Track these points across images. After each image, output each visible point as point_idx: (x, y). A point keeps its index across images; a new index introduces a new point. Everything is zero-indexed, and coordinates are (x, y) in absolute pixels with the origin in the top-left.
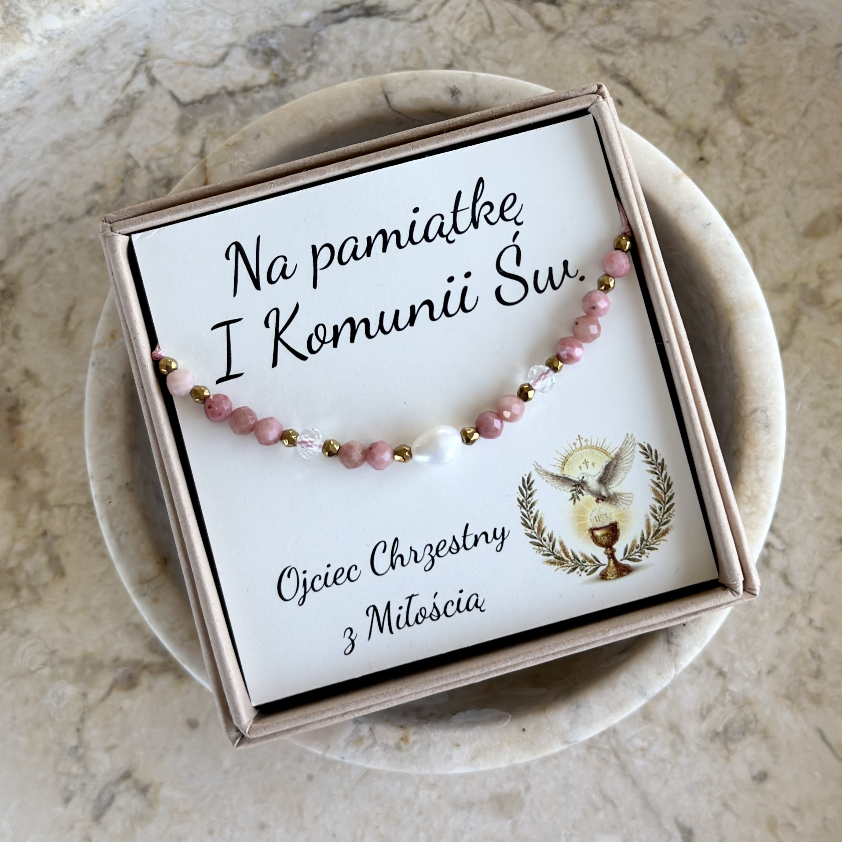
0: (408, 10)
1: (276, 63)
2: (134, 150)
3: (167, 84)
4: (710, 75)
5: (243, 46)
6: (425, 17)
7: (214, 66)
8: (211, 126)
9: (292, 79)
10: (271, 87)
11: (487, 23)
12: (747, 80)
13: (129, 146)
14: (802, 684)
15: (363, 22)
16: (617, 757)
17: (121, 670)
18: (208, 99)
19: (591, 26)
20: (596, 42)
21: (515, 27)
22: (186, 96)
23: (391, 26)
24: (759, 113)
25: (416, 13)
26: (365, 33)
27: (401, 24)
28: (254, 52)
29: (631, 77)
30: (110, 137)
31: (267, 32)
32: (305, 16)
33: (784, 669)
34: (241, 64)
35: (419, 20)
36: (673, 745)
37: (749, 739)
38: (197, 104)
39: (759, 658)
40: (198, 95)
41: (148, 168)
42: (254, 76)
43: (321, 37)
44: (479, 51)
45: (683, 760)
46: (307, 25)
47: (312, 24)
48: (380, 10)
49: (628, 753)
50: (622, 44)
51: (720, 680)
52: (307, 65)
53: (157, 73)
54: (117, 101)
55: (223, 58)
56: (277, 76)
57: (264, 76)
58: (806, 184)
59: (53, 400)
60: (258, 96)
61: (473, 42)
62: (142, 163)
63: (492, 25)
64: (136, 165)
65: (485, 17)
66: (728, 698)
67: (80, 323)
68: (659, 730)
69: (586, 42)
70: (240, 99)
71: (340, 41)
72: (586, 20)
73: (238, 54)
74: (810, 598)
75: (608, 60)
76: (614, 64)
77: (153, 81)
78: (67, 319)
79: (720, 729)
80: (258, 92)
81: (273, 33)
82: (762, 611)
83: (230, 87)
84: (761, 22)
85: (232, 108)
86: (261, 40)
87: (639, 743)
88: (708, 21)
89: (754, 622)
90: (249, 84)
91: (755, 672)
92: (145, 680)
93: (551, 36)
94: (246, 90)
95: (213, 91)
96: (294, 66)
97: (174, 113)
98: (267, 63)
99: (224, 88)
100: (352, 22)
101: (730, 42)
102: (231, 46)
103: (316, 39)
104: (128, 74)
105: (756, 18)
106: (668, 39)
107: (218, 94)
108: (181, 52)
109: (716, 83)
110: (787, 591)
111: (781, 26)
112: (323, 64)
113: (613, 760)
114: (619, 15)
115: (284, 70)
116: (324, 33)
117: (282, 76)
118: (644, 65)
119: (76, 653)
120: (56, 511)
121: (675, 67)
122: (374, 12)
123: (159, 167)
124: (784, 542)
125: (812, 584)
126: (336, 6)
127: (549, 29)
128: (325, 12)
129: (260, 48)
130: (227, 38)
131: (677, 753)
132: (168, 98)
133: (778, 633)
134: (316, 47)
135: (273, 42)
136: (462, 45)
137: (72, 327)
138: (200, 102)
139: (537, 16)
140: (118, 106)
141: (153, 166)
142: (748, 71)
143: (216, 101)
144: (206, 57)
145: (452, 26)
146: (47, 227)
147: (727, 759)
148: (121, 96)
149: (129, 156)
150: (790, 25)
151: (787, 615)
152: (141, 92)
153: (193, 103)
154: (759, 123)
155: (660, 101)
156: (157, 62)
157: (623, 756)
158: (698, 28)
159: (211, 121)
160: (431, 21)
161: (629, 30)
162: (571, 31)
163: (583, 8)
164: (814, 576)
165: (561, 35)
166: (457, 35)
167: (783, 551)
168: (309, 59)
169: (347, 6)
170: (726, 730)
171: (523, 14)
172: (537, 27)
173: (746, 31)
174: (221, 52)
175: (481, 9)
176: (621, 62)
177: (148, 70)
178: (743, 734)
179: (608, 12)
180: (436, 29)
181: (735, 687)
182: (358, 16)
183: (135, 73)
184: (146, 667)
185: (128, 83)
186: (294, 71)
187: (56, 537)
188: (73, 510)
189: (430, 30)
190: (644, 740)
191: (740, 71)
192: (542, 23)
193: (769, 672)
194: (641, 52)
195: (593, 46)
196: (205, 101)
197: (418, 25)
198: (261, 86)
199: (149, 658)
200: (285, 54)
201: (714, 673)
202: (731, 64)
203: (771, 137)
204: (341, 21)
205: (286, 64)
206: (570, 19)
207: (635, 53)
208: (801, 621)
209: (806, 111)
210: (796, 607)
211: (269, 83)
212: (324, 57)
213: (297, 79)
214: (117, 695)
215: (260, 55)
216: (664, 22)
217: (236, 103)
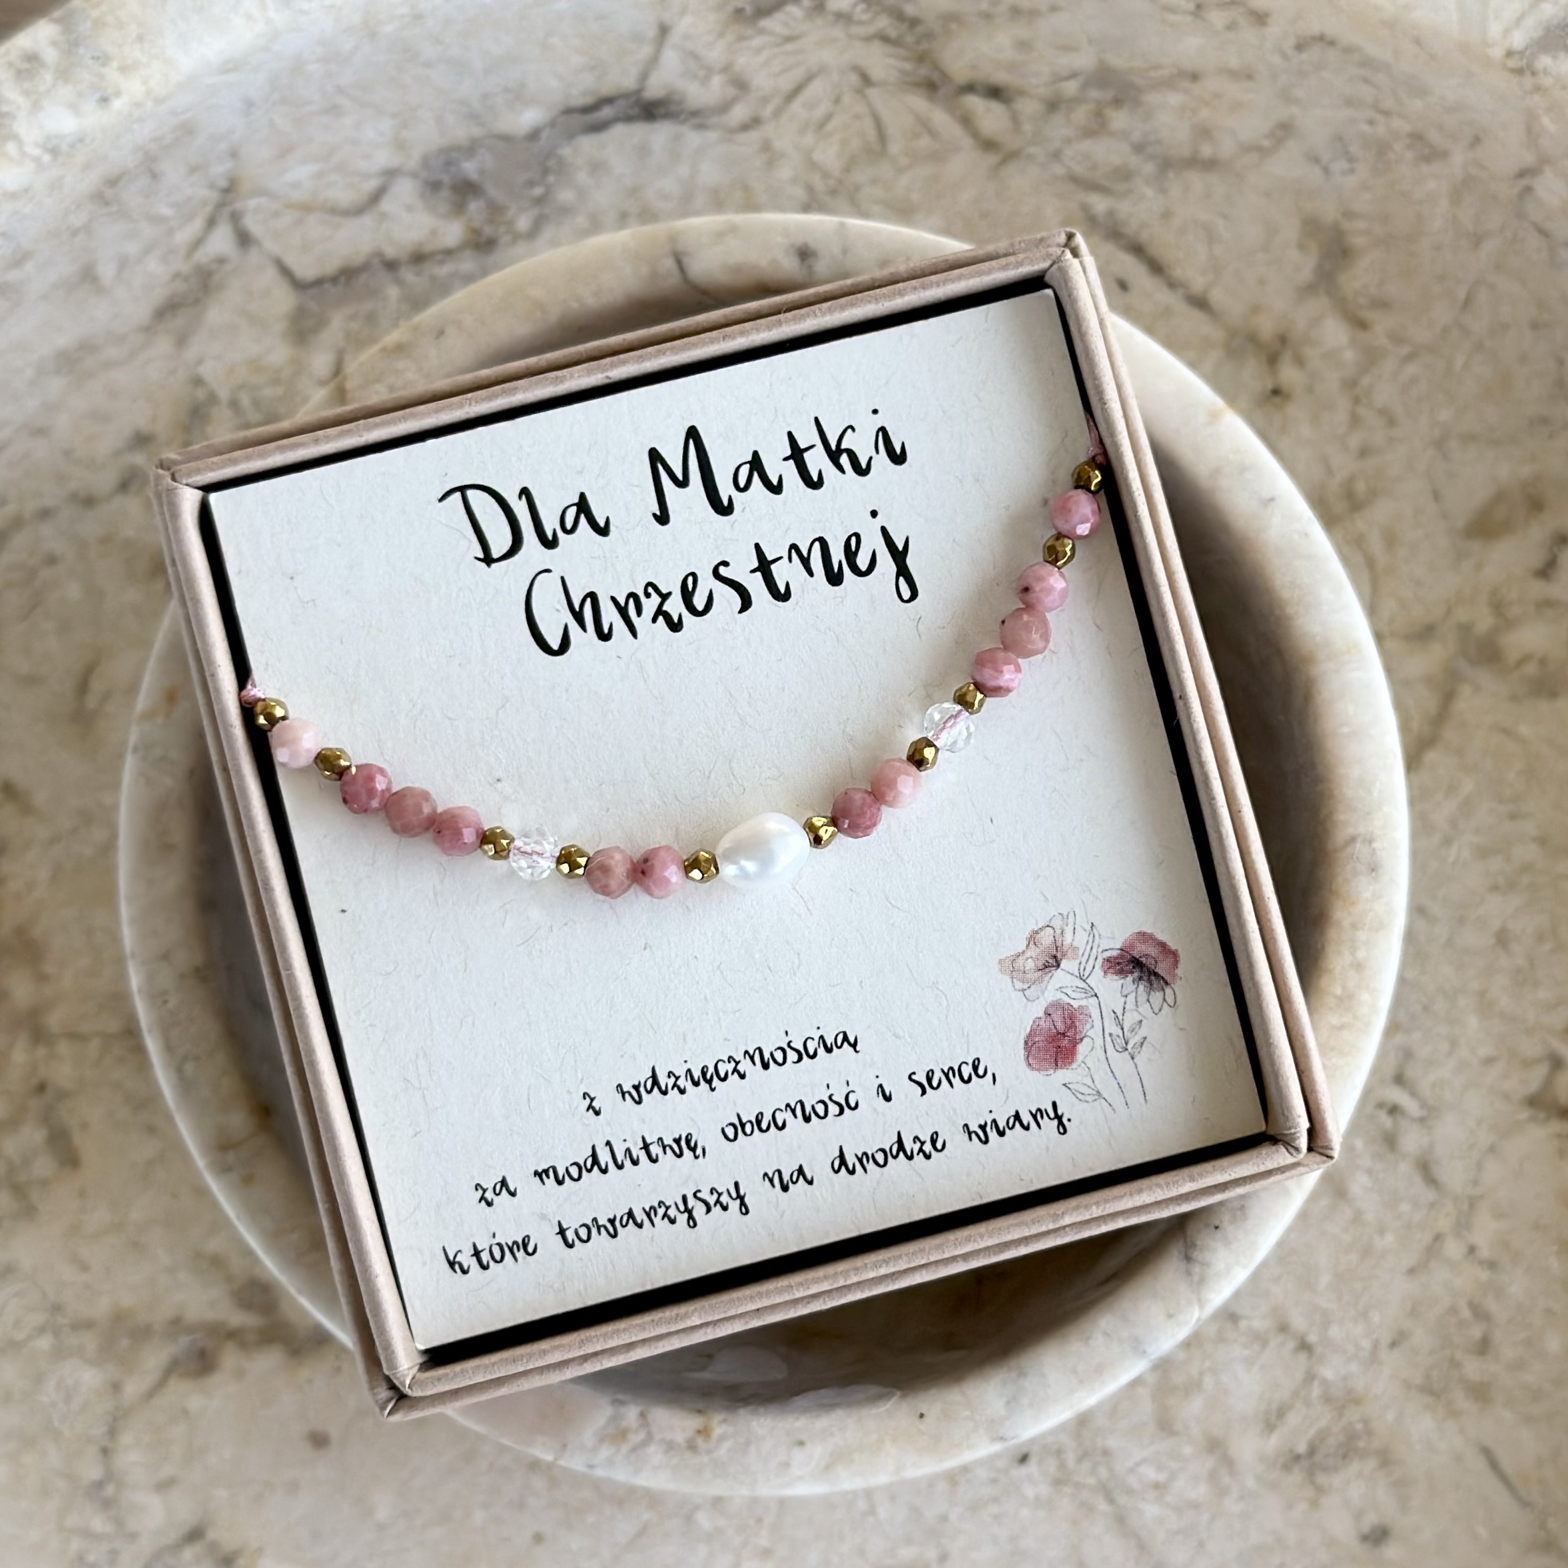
0: (724, 107)
1: (475, 207)
2: (208, 370)
3: (270, 245)
4: (1290, 231)
5: (414, 175)
6: (754, 122)
7: (358, 211)
8: (354, 326)
9: (505, 239)
10: (468, 253)
11: (871, 134)
12: (1358, 241)
13: (200, 362)
14: (1455, 1364)
15: (638, 131)
16: (1111, 1501)
17: (184, 1340)
18: (347, 275)
19: (1068, 141)
20: (1079, 169)
21: (924, 142)
22: (306, 269)
23: (693, 138)
24: (1382, 304)
25: (739, 113)
26: (643, 151)
27: (712, 136)
28: (434, 186)
29: (1144, 236)
30: (163, 345)
31: (458, 148)
32: (529, 118)
33: (1421, 1338)
34: (410, 209)
35: (745, 127)
36: (1213, 1477)
37: (1355, 1466)
38: (327, 286)
39: (1376, 1317)
40: (331, 266)
41: (234, 404)
42: (434, 232)
43: (561, 161)
44: (857, 188)
45: (1232, 1505)
46: (534, 135)
47: (544, 135)
48: (673, 108)
49: (1130, 1492)
50: (1124, 174)
51: (1303, 1357)
52: (535, 212)
53: (252, 224)
54: (177, 276)
55: (376, 197)
56: (476, 232)
57: (452, 233)
58: (1470, 438)
59: (54, 840)
60: (443, 271)
61: (847, 169)
62: (223, 394)
63: (882, 137)
64: (213, 399)
65: (868, 125)
66: (1316, 1391)
67: (106, 696)
68: (1187, 1450)
69: (1059, 170)
70: (408, 275)
71: (597, 167)
72: (1059, 129)
73: (405, 191)
74: (1471, 1206)
75: (1100, 204)
76: (1111, 214)
77: (244, 239)
78: (83, 688)
79: (1302, 1448)
80: (442, 262)
81: (471, 149)
82: (1382, 1231)
83: (390, 252)
84: (1381, 130)
85: (393, 292)
86: (448, 164)
87: (1151, 1474)
88: (1284, 130)
89: (1367, 1251)
90: (428, 248)
91: (1366, 1344)
92: (230, 1358)
93: (993, 159)
94: (419, 258)
95: (359, 260)
96: (511, 213)
97: (283, 300)
98: (459, 208)
99: (379, 254)
100: (619, 130)
101: (1326, 170)
102: (391, 174)
103: (552, 163)
104: (198, 225)
105: (1371, 123)
106: (1209, 165)
107: (365, 267)
108: (296, 185)
109: (1301, 247)
110: (1430, 1195)
111: (1417, 138)
112: (565, 211)
113: (1103, 1506)
114: (1119, 119)
115: (492, 222)
116: (566, 151)
117: (488, 231)
118: (1167, 215)
119: (101, 1308)
120: (63, 1048)
121: (1225, 217)
122: (662, 111)
123: (256, 404)
124: (1424, 1105)
125: (1475, 1183)
126: (588, 100)
127: (988, 145)
128: (568, 111)
129: (446, 179)
130: (384, 158)
131: (1221, 1492)
132: (272, 273)
133: (1411, 1272)
134: (551, 179)
135: (470, 168)
136: (826, 175)
137: (91, 702)
138: (334, 280)
139: (966, 121)
140: (180, 286)
141: (245, 401)
142: (1361, 225)
143: (363, 278)
144: (343, 195)
145: (809, 139)
146: (45, 514)
147: (1314, 1504)
148: (185, 268)
149: (198, 381)
150: (1434, 136)
151: (1427, 1238)
152: (221, 261)
153: (319, 282)
154: (1382, 324)
155: (1198, 282)
156: (253, 203)
157: (1122, 1500)
158: (1266, 143)
159: (353, 317)
160: (768, 130)
161: (1139, 148)
162: (1032, 150)
163: (1053, 105)
164: (1479, 1166)
165: (1011, 156)
166: (817, 156)
167: (1422, 1120)
168: (539, 201)
169: (609, 100)
170: (1312, 1451)
171: (940, 117)
172: (967, 142)
173: (1354, 149)
174: (372, 185)
175: (861, 108)
176: (1124, 208)
177: (235, 218)
178: (1345, 1457)
179: (1099, 114)
180: (778, 145)
181: (1328, 1372)
182: (629, 119)
183: (211, 223)
184: (233, 1335)
185: (198, 243)
186: (510, 223)
187: (62, 1095)
188: (94, 1045)
189: (766, 147)
190: (1160, 1468)
191: (1346, 225)
192: (975, 134)
193: (1393, 1344)
194: (1163, 191)
195: (1074, 179)
196: (343, 279)
197: (743, 137)
198: (449, 253)
199: (238, 1318)
200: (492, 191)
201: (1291, 1345)
202: (1329, 211)
203: (1405, 350)
204: (599, 127)
205: (495, 211)
206: (1027, 127)
207: (1149, 192)
208: (1453, 1249)
209: (1468, 302)
210: (1444, 1223)
211: (463, 246)
212: (565, 196)
213: (517, 237)
214: (177, 1386)
215: (445, 193)
216: (1204, 132)
217: (400, 282)
